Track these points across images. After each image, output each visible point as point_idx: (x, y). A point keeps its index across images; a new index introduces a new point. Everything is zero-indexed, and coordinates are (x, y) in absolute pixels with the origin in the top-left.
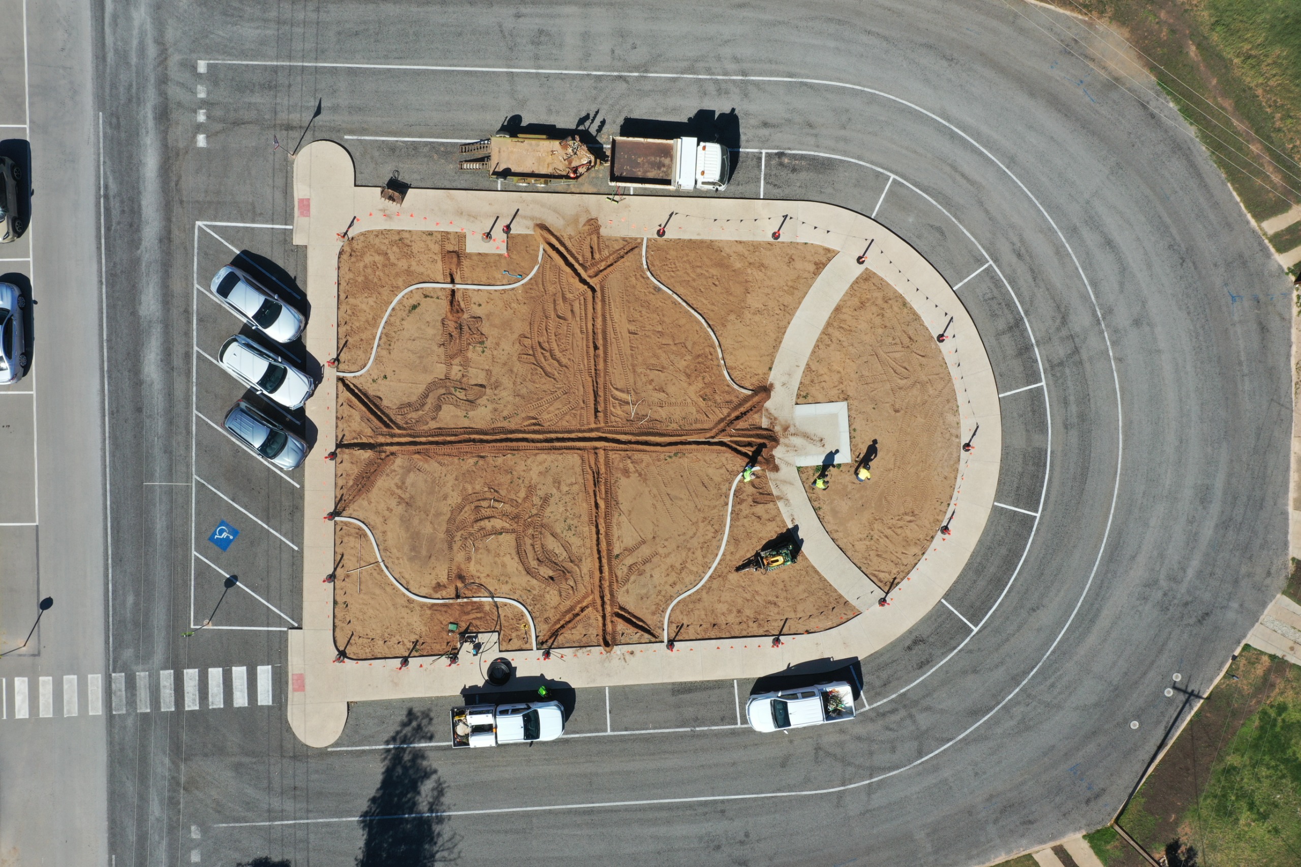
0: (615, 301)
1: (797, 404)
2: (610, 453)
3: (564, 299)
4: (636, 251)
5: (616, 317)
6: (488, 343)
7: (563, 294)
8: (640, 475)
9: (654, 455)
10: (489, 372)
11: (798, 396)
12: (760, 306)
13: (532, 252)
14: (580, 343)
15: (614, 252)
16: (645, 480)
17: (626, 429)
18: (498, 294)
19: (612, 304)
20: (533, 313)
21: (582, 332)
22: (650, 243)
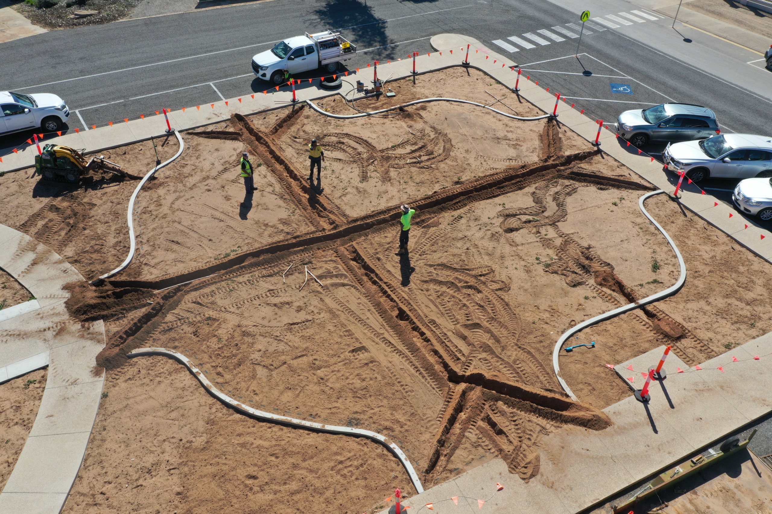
0: (411, 375)
1: (45, 368)
2: (314, 229)
3: (486, 348)
4: (425, 464)
5: (396, 359)
6: (540, 269)
7: (492, 352)
10: (513, 244)
11: (44, 379)
12: (148, 482)
13: (581, 386)
14: (426, 310)
15: (459, 442)
18: (577, 319)
19: (413, 371)
20: (514, 316)
21: (433, 322)
22: (408, 488)
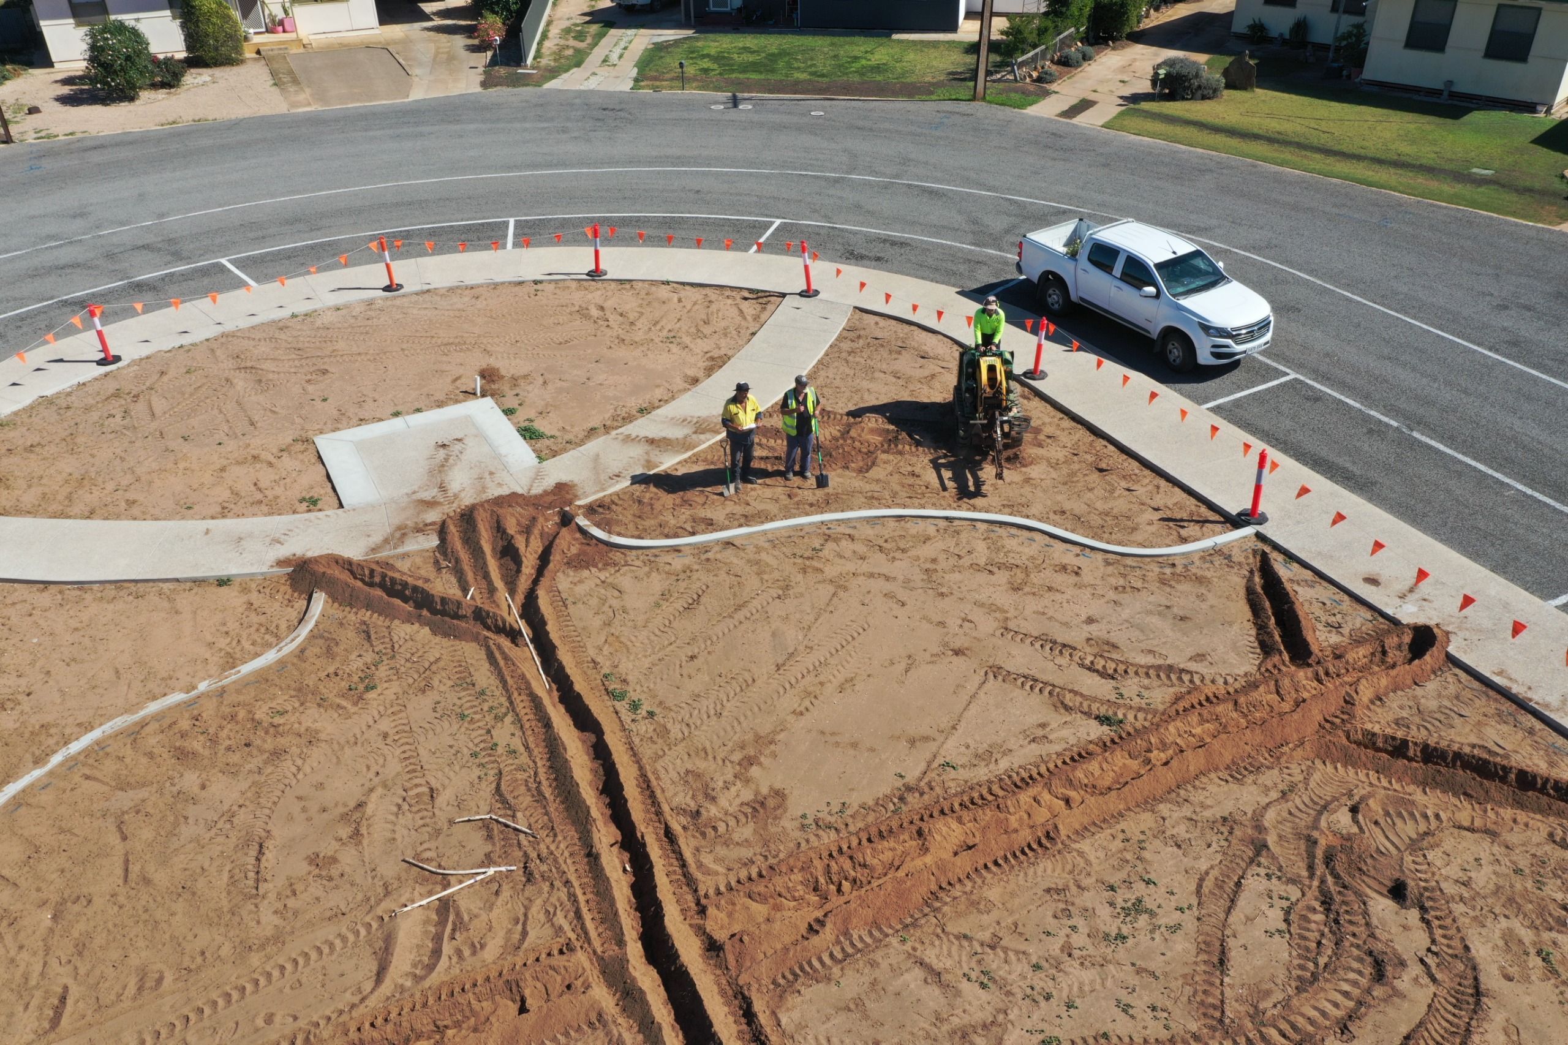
2: (706, 885)
8: (750, 761)
9: (647, 751)
16: (766, 741)
17: (574, 869)
